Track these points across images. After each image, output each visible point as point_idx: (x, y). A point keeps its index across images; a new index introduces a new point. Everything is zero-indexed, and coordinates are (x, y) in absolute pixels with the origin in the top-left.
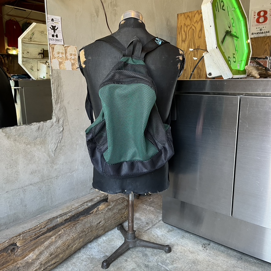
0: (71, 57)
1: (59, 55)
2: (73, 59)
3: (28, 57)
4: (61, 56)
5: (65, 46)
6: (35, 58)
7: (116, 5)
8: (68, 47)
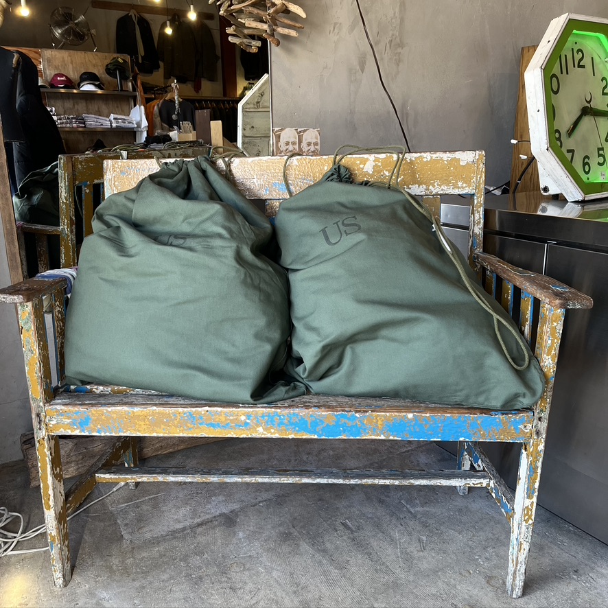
0: (309, 148)
1: (287, 147)
2: (312, 152)
3: (252, 135)
4: (291, 147)
5: (299, 130)
6: (265, 137)
7: (401, 45)
8: (304, 131)
